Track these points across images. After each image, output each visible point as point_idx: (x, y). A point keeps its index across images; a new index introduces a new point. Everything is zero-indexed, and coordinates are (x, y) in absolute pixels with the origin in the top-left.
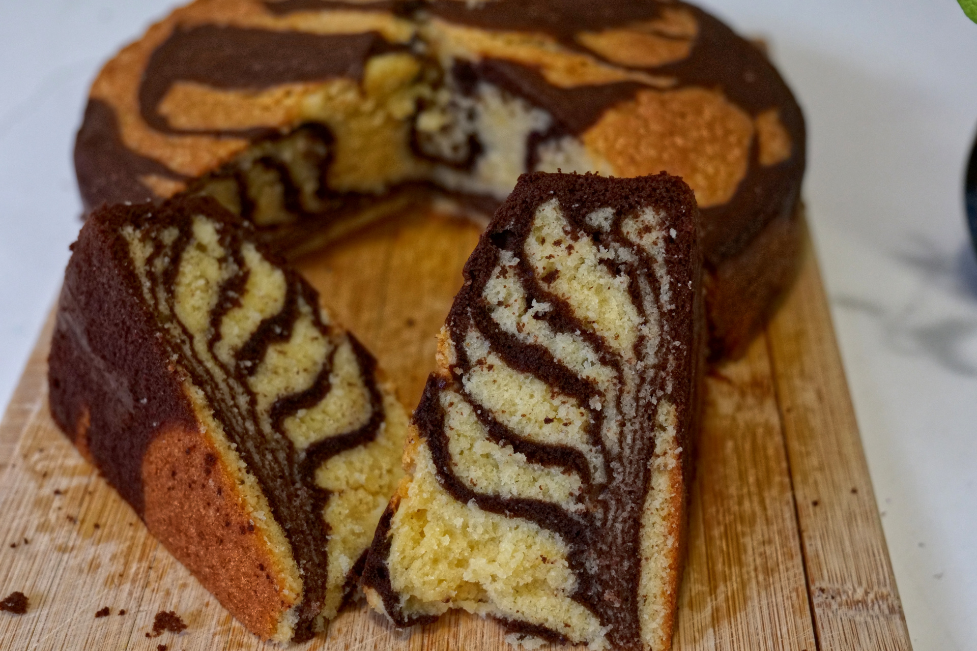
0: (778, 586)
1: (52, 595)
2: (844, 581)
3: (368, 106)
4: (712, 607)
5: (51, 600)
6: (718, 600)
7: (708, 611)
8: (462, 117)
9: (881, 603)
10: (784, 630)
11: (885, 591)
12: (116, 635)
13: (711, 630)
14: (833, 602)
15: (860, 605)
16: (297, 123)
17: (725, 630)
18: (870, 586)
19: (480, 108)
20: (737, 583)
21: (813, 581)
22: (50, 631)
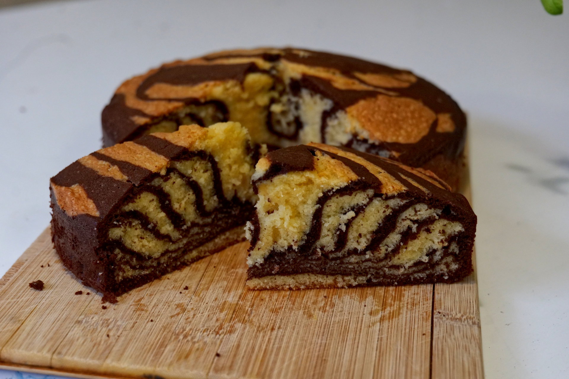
0: (417, 310)
1: (56, 285)
2: (452, 310)
3: (245, 96)
4: (381, 315)
5: (55, 287)
6: (385, 313)
7: (379, 316)
8: (292, 107)
9: (469, 320)
10: (416, 326)
11: (472, 316)
12: (83, 301)
13: (378, 324)
14: (444, 317)
15: (458, 320)
16: (209, 98)
17: (386, 324)
18: (465, 313)
19: (301, 101)
20: (396, 307)
21: (436, 309)
22: (52, 297)
